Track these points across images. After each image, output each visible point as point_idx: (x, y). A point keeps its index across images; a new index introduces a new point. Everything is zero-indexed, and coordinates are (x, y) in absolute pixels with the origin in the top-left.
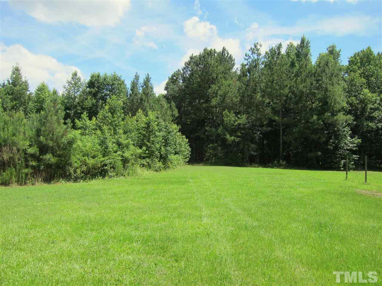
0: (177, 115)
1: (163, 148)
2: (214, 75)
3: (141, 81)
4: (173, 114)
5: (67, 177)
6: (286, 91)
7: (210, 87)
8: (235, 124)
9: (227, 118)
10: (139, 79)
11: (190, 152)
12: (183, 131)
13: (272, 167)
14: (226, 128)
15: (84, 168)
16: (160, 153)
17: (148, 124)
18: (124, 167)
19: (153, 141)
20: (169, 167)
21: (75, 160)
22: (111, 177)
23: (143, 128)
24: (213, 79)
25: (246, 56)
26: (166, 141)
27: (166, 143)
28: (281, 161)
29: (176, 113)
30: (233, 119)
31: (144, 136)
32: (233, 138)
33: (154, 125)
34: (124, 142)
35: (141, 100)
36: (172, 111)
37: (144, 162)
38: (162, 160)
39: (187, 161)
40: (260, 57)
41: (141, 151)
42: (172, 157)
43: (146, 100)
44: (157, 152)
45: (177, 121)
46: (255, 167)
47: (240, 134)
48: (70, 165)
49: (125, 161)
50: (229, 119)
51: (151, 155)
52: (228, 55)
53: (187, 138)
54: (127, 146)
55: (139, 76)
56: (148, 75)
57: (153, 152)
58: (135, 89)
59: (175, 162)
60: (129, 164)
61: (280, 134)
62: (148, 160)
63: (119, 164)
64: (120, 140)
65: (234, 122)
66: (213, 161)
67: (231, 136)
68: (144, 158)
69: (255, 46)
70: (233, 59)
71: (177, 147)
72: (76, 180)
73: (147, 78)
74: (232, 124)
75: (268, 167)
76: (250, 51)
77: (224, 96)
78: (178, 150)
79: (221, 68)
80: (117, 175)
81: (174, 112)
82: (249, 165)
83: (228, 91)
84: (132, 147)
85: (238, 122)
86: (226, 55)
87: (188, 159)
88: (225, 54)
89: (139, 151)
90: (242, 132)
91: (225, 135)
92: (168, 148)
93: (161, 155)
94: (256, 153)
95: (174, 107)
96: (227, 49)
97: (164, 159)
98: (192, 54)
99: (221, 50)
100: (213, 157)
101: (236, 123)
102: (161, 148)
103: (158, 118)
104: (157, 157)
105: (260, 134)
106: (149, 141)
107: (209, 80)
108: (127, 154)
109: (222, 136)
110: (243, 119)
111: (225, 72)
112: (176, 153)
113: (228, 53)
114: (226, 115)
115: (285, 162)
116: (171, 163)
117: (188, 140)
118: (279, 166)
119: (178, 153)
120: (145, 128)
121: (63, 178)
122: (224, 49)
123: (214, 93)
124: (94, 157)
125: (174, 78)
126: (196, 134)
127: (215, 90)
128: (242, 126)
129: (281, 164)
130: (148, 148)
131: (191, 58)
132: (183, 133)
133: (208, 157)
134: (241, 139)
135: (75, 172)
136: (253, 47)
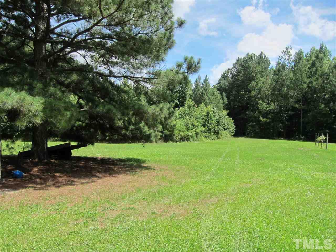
0: (227, 103)
1: (216, 127)
2: (254, 74)
3: (202, 81)
4: (224, 102)
5: (173, 140)
6: (305, 86)
7: (250, 83)
8: (266, 110)
9: (261, 105)
10: (200, 79)
11: (235, 129)
12: (230, 115)
13: (294, 140)
14: (260, 112)
15: (180, 137)
16: (215, 129)
17: (208, 114)
18: (196, 137)
19: (210, 123)
20: (220, 138)
21: (176, 133)
22: (191, 141)
23: (205, 115)
24: (253, 76)
25: (279, 57)
26: (218, 122)
27: (218, 123)
28: (301, 136)
29: (226, 101)
30: (266, 106)
31: (205, 120)
32: (265, 119)
33: (211, 114)
34: (196, 124)
35: (202, 93)
36: (223, 100)
37: (206, 134)
38: (215, 134)
39: (232, 134)
40: (291, 57)
41: (205, 129)
42: (222, 132)
43: (205, 94)
44: (213, 129)
45: (226, 107)
46: (281, 140)
47: (270, 117)
48: (174, 135)
49: (197, 134)
50: (262, 106)
51: (209, 130)
52: (265, 58)
53: (233, 119)
54: (197, 126)
55: (200, 77)
56: (207, 76)
57: (211, 129)
58: (198, 86)
59: (224, 135)
60: (199, 136)
61: (301, 117)
62: (208, 134)
63: (194, 135)
64: (194, 123)
65: (266, 108)
66: (252, 135)
67: (263, 118)
68: (206, 132)
69: (287, 49)
70: (269, 60)
71: (225, 125)
72: (176, 142)
73: (206, 78)
74: (264, 109)
75: (291, 140)
76: (282, 53)
77: (260, 90)
78: (226, 127)
79: (259, 68)
80: (193, 141)
81: (225, 101)
82: (277, 138)
83: (263, 87)
84: (200, 127)
85: (269, 108)
86: (264, 57)
87: (233, 133)
88: (262, 57)
89: (203, 129)
90: (272, 115)
91: (260, 117)
92: (220, 127)
93: (215, 131)
94: (282, 130)
95: (225, 97)
96: (264, 53)
97: (217, 133)
98: (239, 58)
99: (260, 54)
100: (252, 133)
101: (268, 109)
102: (215, 127)
103: (213, 108)
104: (213, 132)
105: (286, 116)
106: (208, 123)
107: (249, 77)
108: (198, 131)
109: (258, 118)
110: (273, 106)
111: (262, 71)
112: (225, 129)
113: (265, 56)
114: (260, 104)
115: (304, 136)
116: (221, 135)
117: (233, 121)
118: (299, 139)
119: (226, 130)
120: (206, 115)
121: (171, 141)
122: (262, 53)
123: (253, 87)
124: (184, 132)
125: (225, 75)
126: (240, 116)
127: (254, 85)
128: (272, 111)
129: (300, 138)
130: (208, 127)
131: (238, 60)
132: (230, 117)
133: (248, 132)
134: (271, 120)
135: (176, 138)
136: (285, 50)
